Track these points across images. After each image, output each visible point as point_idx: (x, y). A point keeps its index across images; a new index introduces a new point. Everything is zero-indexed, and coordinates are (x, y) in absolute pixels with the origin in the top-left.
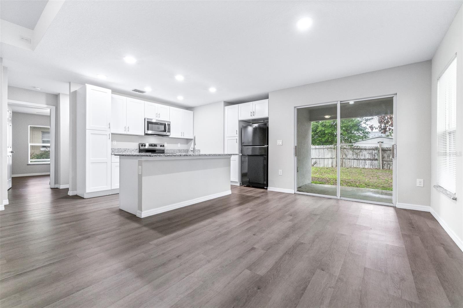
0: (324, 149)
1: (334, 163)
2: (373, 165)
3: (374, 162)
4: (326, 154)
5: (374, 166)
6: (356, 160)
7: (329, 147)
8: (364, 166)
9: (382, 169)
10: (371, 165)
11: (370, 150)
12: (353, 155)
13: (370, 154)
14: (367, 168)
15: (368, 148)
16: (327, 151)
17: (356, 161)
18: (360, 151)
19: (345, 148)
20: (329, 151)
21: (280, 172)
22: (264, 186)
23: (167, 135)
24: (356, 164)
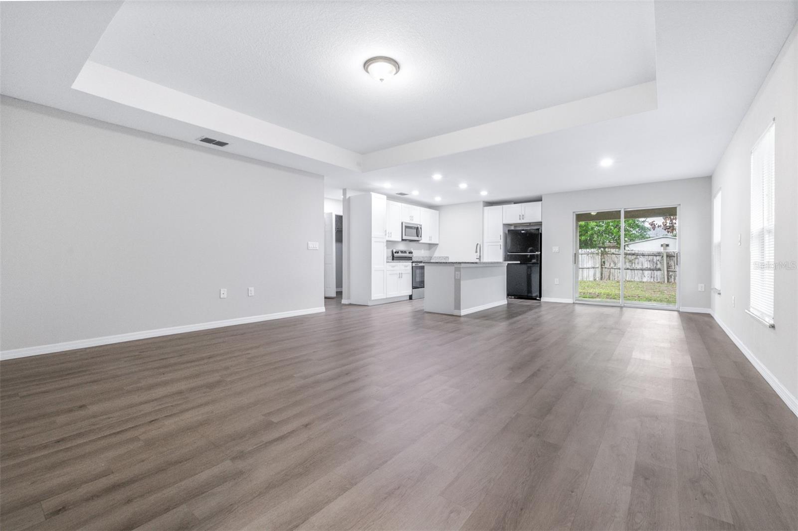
1: (597, 275)
2: (654, 278)
3: (655, 273)
4: (585, 262)
5: (656, 278)
7: (590, 251)
8: (642, 279)
9: (668, 282)
10: (651, 277)
11: (650, 257)
12: (625, 263)
13: (650, 261)
14: (646, 281)
15: (646, 253)
16: (588, 257)
17: (629, 271)
18: (635, 257)
19: (613, 254)
20: (590, 257)
21: (557, 281)
22: (537, 296)
23: (418, 241)
24: (630, 277)
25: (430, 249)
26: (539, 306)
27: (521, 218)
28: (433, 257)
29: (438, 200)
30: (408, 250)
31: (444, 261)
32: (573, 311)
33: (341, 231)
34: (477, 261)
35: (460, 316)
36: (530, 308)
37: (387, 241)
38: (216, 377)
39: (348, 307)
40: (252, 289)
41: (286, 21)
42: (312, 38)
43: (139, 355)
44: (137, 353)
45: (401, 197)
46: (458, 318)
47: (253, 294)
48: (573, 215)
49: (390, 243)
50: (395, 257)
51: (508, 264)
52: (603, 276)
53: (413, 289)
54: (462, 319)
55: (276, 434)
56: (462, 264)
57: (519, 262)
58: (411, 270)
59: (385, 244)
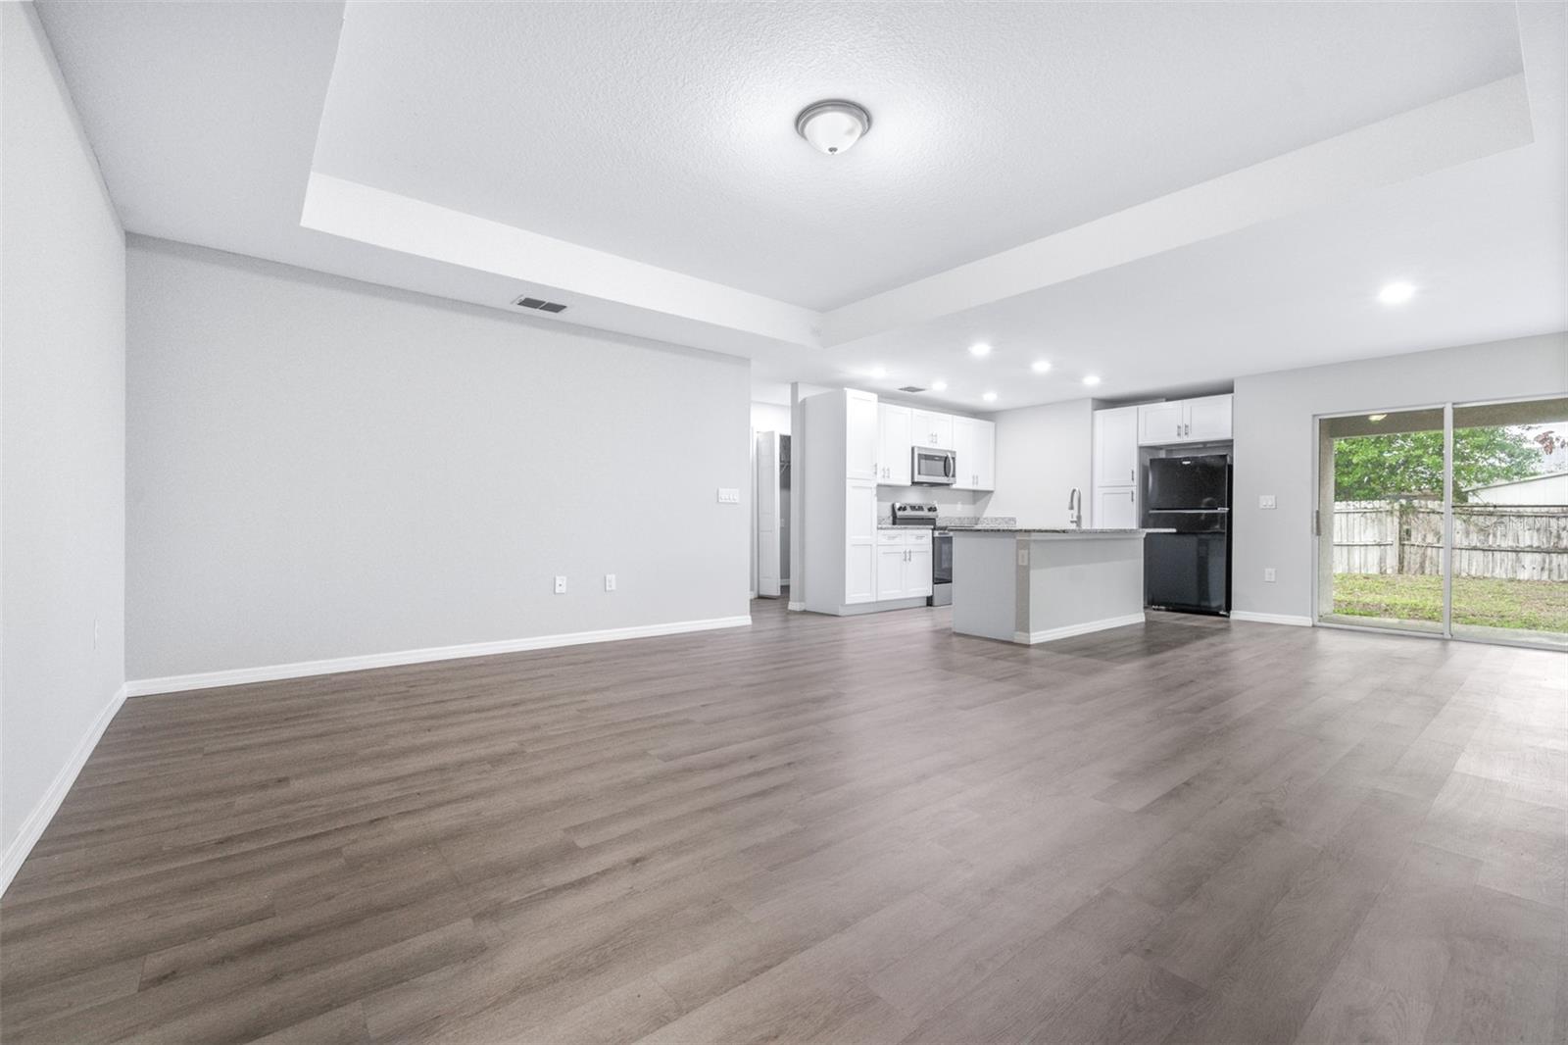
0: (1350, 516)
1: (1388, 561)
2: (1551, 571)
3: (1555, 559)
4: (1356, 531)
5: (1556, 572)
6: (1481, 552)
7: (1370, 506)
8: (1515, 572)
10: (1543, 569)
11: (1539, 519)
12: (1467, 533)
13: (1538, 530)
14: (1526, 578)
15: (1528, 510)
16: (1363, 519)
17: (1480, 554)
18: (1494, 519)
20: (1369, 521)
21: (1269, 573)
22: (1220, 608)
23: (948, 485)
24: (1481, 566)
25: (974, 502)
26: (1227, 630)
27: (1183, 433)
28: (981, 520)
29: (990, 399)
30: (926, 505)
31: (1005, 527)
32: (1313, 642)
33: (789, 467)
34: (1073, 527)
35: (1028, 646)
36: (1200, 634)
37: (879, 486)
38: (510, 744)
39: (797, 616)
40: (611, 577)
41: (632, 51)
42: (686, 81)
43: (408, 691)
44: (403, 688)
45: (910, 396)
46: (1024, 651)
47: (614, 588)
48: (1313, 422)
49: (885, 490)
50: (899, 519)
51: (1148, 534)
52: (1406, 564)
53: (934, 583)
54: (1033, 652)
55: (574, 873)
56: (1033, 534)
57: (1174, 530)
58: (931, 546)
59: (875, 492)
